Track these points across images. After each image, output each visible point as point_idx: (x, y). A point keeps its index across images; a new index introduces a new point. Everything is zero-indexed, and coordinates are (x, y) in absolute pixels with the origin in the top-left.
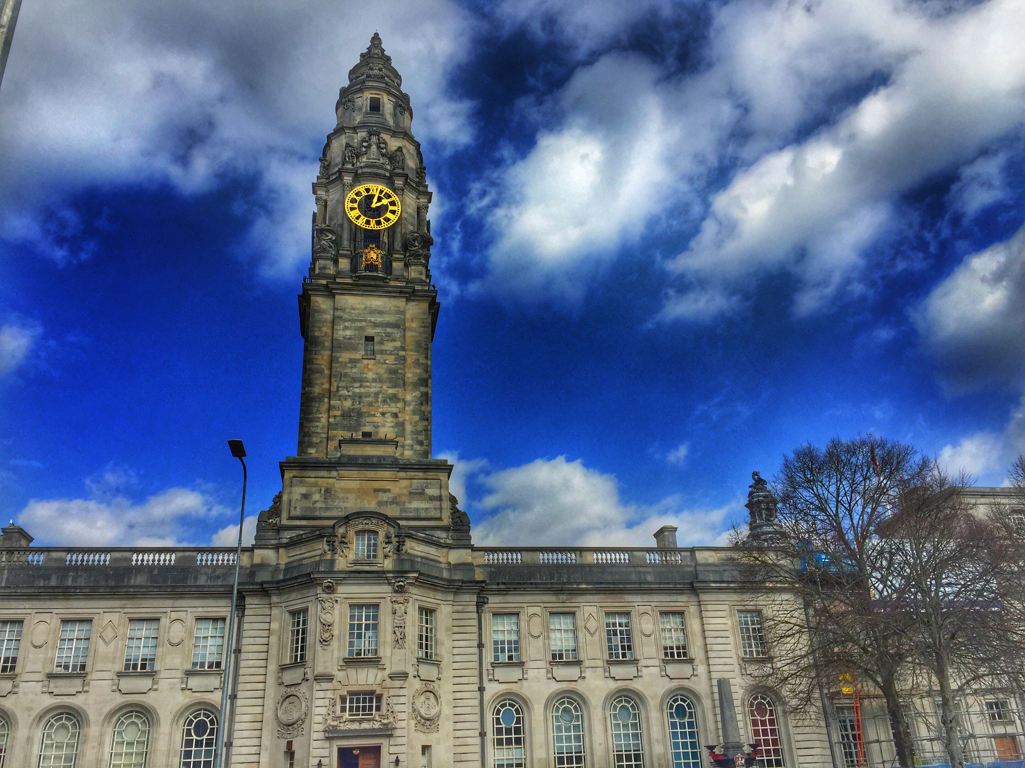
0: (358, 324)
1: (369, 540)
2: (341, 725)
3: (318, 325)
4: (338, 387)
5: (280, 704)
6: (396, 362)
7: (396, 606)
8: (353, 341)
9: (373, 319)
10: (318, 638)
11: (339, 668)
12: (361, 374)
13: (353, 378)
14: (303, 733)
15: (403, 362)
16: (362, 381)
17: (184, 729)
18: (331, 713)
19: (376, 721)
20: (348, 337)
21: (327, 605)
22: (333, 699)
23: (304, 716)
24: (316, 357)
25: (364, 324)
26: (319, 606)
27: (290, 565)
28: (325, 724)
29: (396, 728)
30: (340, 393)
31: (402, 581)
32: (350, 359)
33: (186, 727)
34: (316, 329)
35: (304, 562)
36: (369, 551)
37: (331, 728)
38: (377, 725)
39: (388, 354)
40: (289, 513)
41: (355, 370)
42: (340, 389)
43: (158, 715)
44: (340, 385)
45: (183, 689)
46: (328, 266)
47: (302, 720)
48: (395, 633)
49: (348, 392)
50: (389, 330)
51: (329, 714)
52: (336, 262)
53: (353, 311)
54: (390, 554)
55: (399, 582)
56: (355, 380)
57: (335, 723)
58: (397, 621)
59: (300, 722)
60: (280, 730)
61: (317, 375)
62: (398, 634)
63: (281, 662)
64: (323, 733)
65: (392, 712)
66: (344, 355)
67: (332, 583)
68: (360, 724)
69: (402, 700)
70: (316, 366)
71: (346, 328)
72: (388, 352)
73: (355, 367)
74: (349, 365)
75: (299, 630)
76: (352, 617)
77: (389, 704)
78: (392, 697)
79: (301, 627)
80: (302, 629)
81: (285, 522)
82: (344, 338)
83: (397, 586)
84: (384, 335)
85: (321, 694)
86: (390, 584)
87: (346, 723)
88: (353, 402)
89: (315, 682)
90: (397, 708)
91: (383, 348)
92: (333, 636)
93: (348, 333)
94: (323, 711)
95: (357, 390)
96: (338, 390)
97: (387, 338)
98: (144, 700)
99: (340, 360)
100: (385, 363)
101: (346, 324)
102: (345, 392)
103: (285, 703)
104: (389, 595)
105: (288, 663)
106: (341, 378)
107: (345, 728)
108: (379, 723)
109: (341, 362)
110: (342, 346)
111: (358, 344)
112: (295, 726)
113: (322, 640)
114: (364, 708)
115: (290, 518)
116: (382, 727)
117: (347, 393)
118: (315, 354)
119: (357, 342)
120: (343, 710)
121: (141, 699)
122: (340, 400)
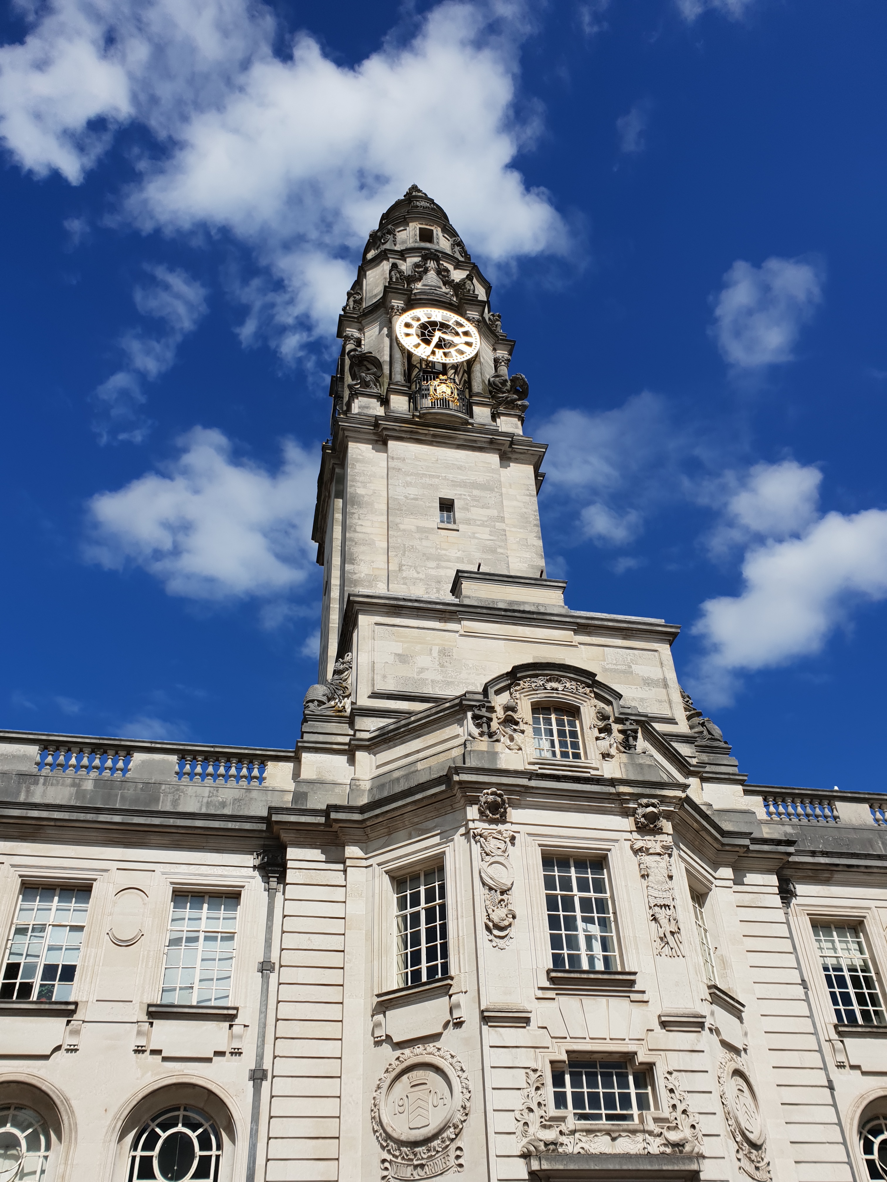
0: (428, 481)
1: (560, 723)
2: (563, 1139)
3: (361, 479)
4: (401, 566)
5: (384, 1090)
6: (492, 538)
7: (648, 860)
8: (421, 503)
9: (450, 476)
10: (481, 919)
11: (540, 994)
12: (437, 549)
13: (424, 554)
14: (461, 1161)
15: (504, 537)
16: (440, 560)
17: (134, 1158)
18: (534, 1107)
19: (651, 1133)
20: (412, 496)
21: (492, 845)
22: (535, 1071)
23: (459, 1116)
24: (360, 522)
25: (436, 481)
26: (476, 849)
27: (383, 780)
28: (525, 1134)
29: (704, 1157)
30: (405, 574)
31: (654, 805)
32: (418, 527)
33: (139, 1153)
34: (359, 484)
35: (420, 766)
36: (563, 744)
37: (542, 1147)
38: (655, 1145)
39: (478, 526)
40: (373, 685)
41: (425, 543)
42: (404, 568)
43: (73, 1112)
44: (403, 562)
45: (139, 1050)
46: (371, 405)
47: (455, 1127)
48: (655, 919)
49: (418, 573)
50: (476, 492)
51: (531, 1110)
52: (385, 402)
53: (417, 463)
54: (613, 751)
55: (647, 806)
56: (428, 557)
57: (550, 1135)
58: (656, 893)
59: (450, 1133)
60: (389, 1157)
61: (362, 548)
62: (663, 921)
63: (380, 984)
64: (522, 1161)
65: (684, 1112)
66: (406, 520)
67: (500, 796)
68: (614, 1139)
69: (700, 1082)
70: (360, 535)
71: (408, 484)
72: (478, 523)
73: (427, 538)
74: (417, 536)
75: (418, 913)
76: (549, 883)
77: (672, 1091)
78: (675, 1074)
79: (423, 904)
80: (427, 910)
81: (364, 701)
82: (406, 497)
83: (644, 816)
84: (468, 498)
85: (504, 1057)
86: (626, 813)
87: (577, 1135)
88: (427, 589)
89: (485, 1028)
90: (694, 1103)
91: (469, 515)
92: (514, 917)
93: (412, 491)
94: (515, 1100)
95: (433, 572)
96: (400, 570)
97: (475, 503)
98: (41, 1073)
99: (402, 527)
100: (475, 538)
101: (408, 479)
102: (413, 574)
103: (398, 1085)
104: (628, 836)
105: (395, 987)
106: (404, 552)
107: (577, 1150)
108: (659, 1141)
109: (404, 530)
110: (404, 508)
111: (429, 507)
112: (435, 1143)
113: (491, 924)
114: (610, 1103)
115: (375, 695)
116: (668, 1150)
117: (416, 575)
118: (359, 519)
119: (428, 504)
120: (560, 1101)
121: (35, 1072)
122: (405, 584)
